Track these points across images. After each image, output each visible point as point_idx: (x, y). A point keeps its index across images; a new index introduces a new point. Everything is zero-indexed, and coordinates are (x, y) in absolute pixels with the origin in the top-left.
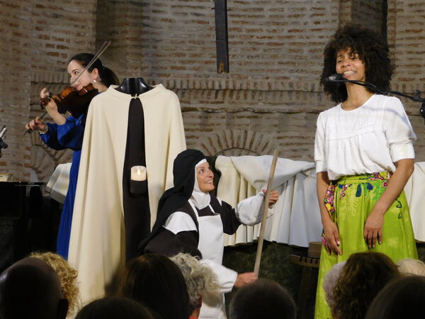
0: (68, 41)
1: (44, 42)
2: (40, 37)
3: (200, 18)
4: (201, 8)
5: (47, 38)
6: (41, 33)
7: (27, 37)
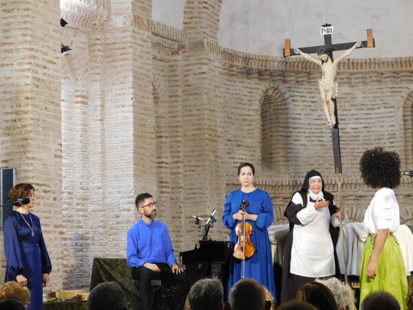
0: (246, 160)
1: (232, 161)
2: (230, 158)
3: (322, 143)
4: (322, 137)
5: (234, 158)
6: (230, 155)
7: (223, 158)
